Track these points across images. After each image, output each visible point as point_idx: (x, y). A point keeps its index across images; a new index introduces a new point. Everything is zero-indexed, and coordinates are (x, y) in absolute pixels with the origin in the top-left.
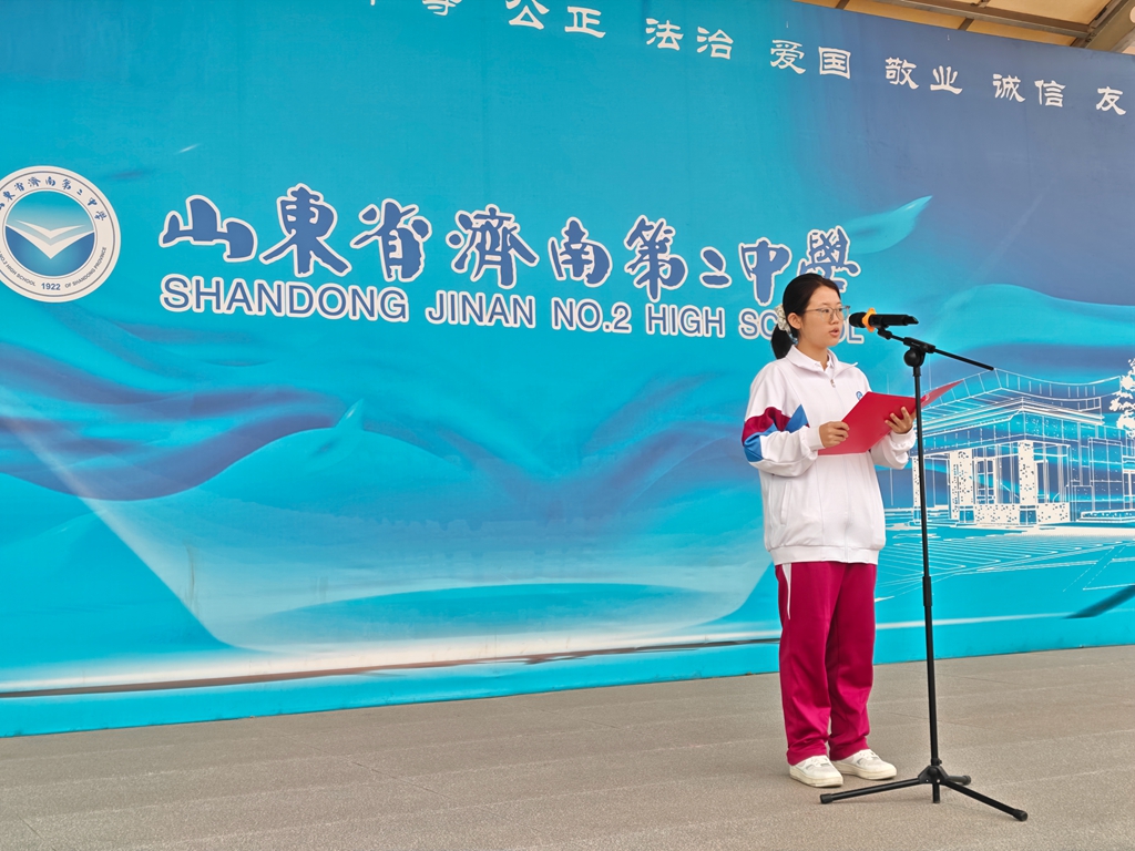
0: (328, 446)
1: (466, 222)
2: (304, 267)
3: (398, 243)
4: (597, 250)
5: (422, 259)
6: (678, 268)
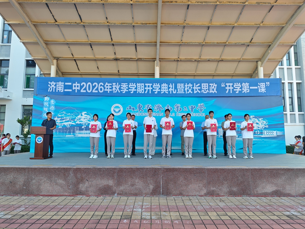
0: (141, 128)
1: (156, 106)
2: (139, 111)
4: (171, 108)
6: (181, 109)
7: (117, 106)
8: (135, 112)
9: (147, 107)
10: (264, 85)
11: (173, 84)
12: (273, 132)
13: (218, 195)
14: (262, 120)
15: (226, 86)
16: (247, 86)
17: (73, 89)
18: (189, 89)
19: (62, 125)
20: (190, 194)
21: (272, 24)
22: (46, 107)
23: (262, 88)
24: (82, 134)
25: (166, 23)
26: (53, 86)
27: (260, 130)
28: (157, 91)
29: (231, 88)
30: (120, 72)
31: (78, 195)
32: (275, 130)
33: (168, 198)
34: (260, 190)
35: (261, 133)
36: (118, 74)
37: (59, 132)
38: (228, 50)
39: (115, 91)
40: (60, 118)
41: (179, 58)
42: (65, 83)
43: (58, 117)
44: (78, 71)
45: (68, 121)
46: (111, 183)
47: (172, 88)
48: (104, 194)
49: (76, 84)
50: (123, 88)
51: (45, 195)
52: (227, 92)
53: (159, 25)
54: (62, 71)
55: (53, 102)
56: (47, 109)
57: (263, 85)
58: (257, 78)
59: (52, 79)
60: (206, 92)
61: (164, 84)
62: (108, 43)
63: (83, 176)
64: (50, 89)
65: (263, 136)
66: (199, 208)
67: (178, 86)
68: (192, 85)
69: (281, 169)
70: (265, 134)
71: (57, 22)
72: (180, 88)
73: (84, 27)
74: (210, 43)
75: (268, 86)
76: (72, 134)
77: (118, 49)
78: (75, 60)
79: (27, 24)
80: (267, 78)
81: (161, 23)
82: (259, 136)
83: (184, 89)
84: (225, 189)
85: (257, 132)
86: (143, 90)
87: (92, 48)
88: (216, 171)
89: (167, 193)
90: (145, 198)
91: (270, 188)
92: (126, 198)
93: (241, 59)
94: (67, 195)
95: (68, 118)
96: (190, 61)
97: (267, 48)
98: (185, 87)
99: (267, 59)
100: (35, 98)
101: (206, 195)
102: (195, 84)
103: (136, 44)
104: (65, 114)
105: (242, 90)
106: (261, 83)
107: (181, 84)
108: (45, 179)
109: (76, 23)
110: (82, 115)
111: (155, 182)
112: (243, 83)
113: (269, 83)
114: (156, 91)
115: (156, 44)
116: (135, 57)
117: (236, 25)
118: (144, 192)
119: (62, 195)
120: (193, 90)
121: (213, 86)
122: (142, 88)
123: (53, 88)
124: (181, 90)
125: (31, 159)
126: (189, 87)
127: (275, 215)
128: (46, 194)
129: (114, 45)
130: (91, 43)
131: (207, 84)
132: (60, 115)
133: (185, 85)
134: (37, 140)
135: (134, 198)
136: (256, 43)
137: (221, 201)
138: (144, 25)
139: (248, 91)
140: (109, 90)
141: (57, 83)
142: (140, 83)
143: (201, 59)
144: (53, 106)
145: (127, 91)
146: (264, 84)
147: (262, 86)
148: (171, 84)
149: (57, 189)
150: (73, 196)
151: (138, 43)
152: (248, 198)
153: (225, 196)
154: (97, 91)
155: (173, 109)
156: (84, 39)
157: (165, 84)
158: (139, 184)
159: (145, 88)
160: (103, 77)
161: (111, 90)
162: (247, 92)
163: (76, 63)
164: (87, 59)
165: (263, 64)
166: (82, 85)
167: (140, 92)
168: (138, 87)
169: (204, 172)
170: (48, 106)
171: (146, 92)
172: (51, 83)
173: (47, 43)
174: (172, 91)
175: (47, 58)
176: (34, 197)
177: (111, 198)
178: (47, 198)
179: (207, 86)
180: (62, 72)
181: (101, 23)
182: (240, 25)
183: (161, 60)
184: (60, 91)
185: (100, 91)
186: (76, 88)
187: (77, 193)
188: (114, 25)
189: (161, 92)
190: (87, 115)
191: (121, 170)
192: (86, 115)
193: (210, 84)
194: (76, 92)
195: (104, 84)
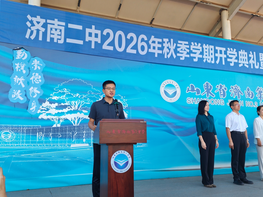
1: (232, 87)
2: (208, 96)
3: (222, 91)
5: (226, 94)
7: (169, 83)
8: (200, 97)
9: (220, 90)
11: (255, 53)
17: (87, 40)
19: (61, 121)
26: (39, 27)
28: (233, 61)
30: (154, 23)
37: (54, 136)
39: (168, 54)
41: (258, 12)
42: (67, 25)
43: (52, 102)
45: (75, 112)
50: (182, 50)
55: (37, 63)
56: (22, 79)
59: (34, 11)
61: (242, 50)
64: (32, 32)
67: (260, 57)
72: (262, 60)
76: (84, 140)
86: (213, 57)
95: (75, 105)
104: (68, 95)
114: (231, 62)
122: (212, 54)
123: (38, 31)
132: (55, 95)
140: (157, 52)
141: (49, 21)
144: (37, 74)
148: (251, 52)
154: (134, 52)
157: (244, 51)
159: (216, 55)
161: (160, 52)
166: (105, 33)
167: (208, 61)
168: (205, 50)
170: (24, 72)
171: (218, 62)
172: (35, 20)
184: (55, 41)
185: (141, 52)
186: (93, 39)
189: (238, 63)
194: (93, 47)
195: (149, 39)
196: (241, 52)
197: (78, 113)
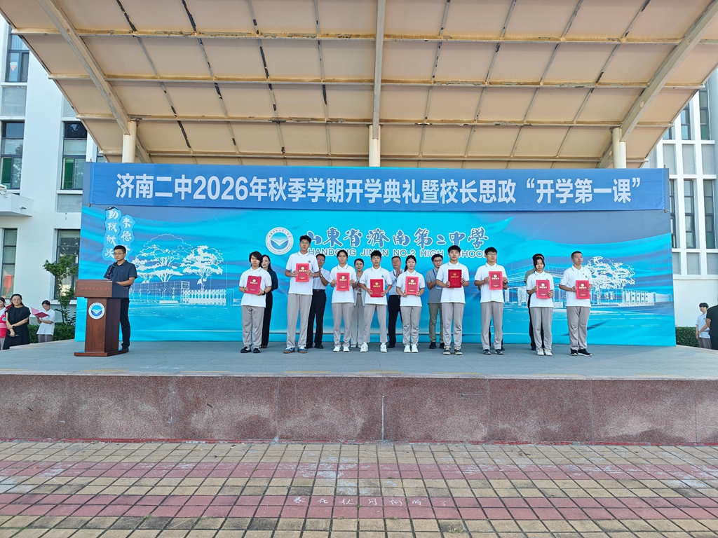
1: (371, 233)
2: (332, 245)
3: (354, 239)
4: (406, 237)
5: (360, 242)
6: (429, 241)
7: (278, 231)
8: (322, 246)
9: (351, 236)
10: (628, 185)
11: (413, 181)
12: (647, 294)
13: (515, 441)
14: (620, 266)
15: (538, 186)
16: (587, 187)
17: (176, 192)
18: (450, 193)
19: (150, 277)
20: (449, 438)
21: (648, 39)
22: (112, 233)
23: (622, 192)
24: (197, 297)
25: (397, 34)
26: (128, 184)
27: (614, 291)
28: (374, 196)
29: (550, 191)
30: (286, 152)
31: (187, 439)
32: (650, 291)
33: (397, 448)
34: (613, 430)
35: (619, 298)
36: (282, 157)
37: (144, 293)
38: (542, 100)
39: (275, 196)
40: (146, 261)
41: (426, 118)
42: (155, 178)
43: (141, 258)
44: (187, 149)
45: (164, 268)
46: (264, 411)
47: (410, 191)
48: (249, 438)
49: (183, 180)
50: (295, 189)
51: (111, 439)
52: (539, 201)
53: (380, 40)
54: (149, 150)
55: (127, 221)
56: (113, 238)
57: (624, 185)
58: (610, 167)
59: (126, 169)
60: (490, 201)
61: (390, 180)
62: (257, 82)
63: (200, 396)
64: (122, 190)
65: (621, 305)
66: (471, 470)
67: (424, 186)
68: (457, 184)
69: (662, 382)
70: (627, 300)
71: (135, 30)
72: (429, 190)
73: (202, 43)
74: (501, 83)
75: (637, 186)
76: (173, 297)
77: (282, 96)
78: (179, 122)
79: (65, 35)
80: (635, 167)
81: (386, 36)
82: (613, 303)
83: (439, 193)
84: (531, 426)
85: (609, 296)
86: (342, 194)
87: (219, 93)
88: (511, 384)
89: (396, 435)
90: (345, 447)
91: (635, 426)
92: (300, 447)
93: (575, 122)
94: (163, 440)
95: (165, 261)
96: (453, 125)
97: (636, 96)
98: (440, 188)
99: (635, 123)
100: (86, 212)
101: (486, 440)
102: (464, 181)
103: (324, 86)
104: (157, 251)
105: (574, 195)
106: (620, 181)
107: (432, 181)
108: (111, 403)
109: (181, 33)
110: (196, 254)
111: (369, 409)
112: (578, 180)
113: (638, 180)
114: (371, 198)
115: (373, 86)
116: (322, 117)
117: (563, 40)
118: (343, 432)
119: (149, 440)
120: (459, 196)
121: (506, 185)
122: (340, 190)
123: (127, 188)
124: (430, 196)
125: (77, 354)
126: (450, 188)
127: (647, 487)
128: (113, 437)
129: (273, 87)
130: (216, 82)
131: (493, 182)
132: (144, 252)
133: (440, 182)
134: (92, 311)
135: (318, 447)
136: (609, 84)
137: (521, 455)
138: (345, 40)
139: (588, 198)
140: (260, 195)
141: (138, 177)
142: (334, 179)
143: (479, 122)
144: (127, 232)
145: (304, 196)
146: (628, 181)
147: (622, 187)
148: (407, 181)
149: (138, 426)
150: (177, 443)
151: (330, 83)
152: (585, 447)
153: (530, 443)
154: (231, 197)
155: (412, 241)
156: (200, 73)
157: (394, 180)
158: (331, 413)
159: (347, 191)
160: (246, 163)
161: (265, 194)
162: (587, 200)
163: (183, 130)
164: (207, 120)
165: (626, 134)
166: (196, 181)
167: (334, 200)
168: (329, 186)
169: (482, 388)
170: (116, 231)
171: (348, 200)
172: (124, 178)
173: (112, 81)
174: (410, 198)
175: (112, 118)
176: (86, 445)
177: (265, 446)
178: (114, 446)
179: (493, 187)
180: (148, 152)
181: (241, 34)
182: (574, 40)
183: (384, 123)
184: (144, 196)
185: (240, 198)
186: (183, 190)
187: (185, 434)
188: (273, 38)
189: (383, 199)
190: (209, 253)
191: (289, 382)
192: (206, 254)
193: (500, 182)
194: (183, 198)
195: (250, 181)
196: (389, 183)
197: (168, 269)
